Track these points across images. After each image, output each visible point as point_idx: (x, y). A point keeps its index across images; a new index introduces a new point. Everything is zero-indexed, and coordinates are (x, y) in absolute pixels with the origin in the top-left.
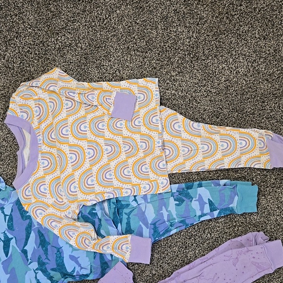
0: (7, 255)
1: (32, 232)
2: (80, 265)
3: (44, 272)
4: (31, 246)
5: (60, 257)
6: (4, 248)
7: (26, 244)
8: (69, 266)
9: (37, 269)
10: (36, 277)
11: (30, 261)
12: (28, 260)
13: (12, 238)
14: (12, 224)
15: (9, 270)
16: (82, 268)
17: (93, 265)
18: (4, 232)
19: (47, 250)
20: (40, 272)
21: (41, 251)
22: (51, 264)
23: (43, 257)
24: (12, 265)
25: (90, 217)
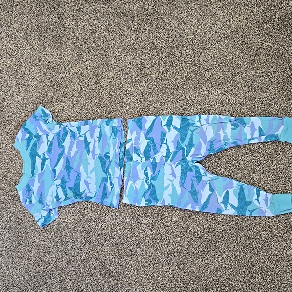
0: (42, 170)
1: (63, 158)
2: (89, 190)
3: (64, 188)
4: (60, 168)
5: (78, 179)
6: (42, 164)
7: (56, 166)
8: (82, 187)
9: (59, 185)
10: (57, 191)
11: (56, 178)
12: (55, 177)
13: (48, 159)
14: (51, 148)
15: (41, 181)
16: (89, 192)
17: (97, 192)
18: (44, 153)
19: (70, 172)
20: (60, 187)
21: (66, 173)
22: (71, 184)
23: (67, 177)
24: (44, 178)
25: (104, 158)
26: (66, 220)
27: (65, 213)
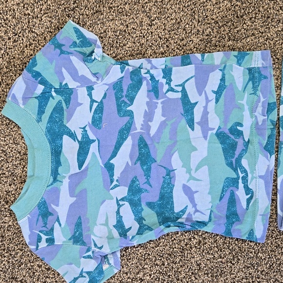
0: (80, 166)
1: (129, 138)
2: (195, 205)
3: (135, 205)
4: (123, 159)
5: (169, 184)
6: (79, 154)
7: (114, 155)
8: (180, 202)
9: (122, 199)
10: (118, 212)
11: (115, 183)
12: (112, 181)
13: (94, 141)
14: (101, 118)
15: (77, 191)
16: (197, 211)
17: (214, 210)
18: (84, 128)
19: (149, 169)
20: (127, 204)
21: (139, 170)
22: (152, 195)
23: (142, 180)
24: (85, 184)
25: (230, 135)
26: (140, 275)
27: (135, 261)
